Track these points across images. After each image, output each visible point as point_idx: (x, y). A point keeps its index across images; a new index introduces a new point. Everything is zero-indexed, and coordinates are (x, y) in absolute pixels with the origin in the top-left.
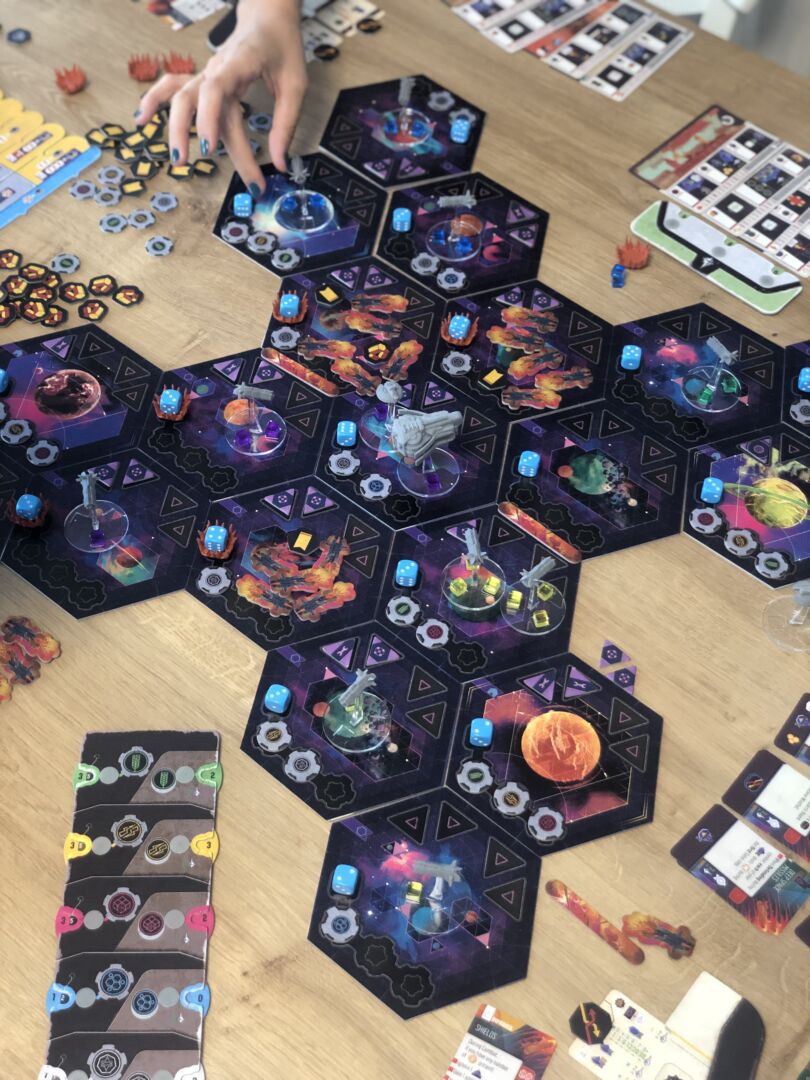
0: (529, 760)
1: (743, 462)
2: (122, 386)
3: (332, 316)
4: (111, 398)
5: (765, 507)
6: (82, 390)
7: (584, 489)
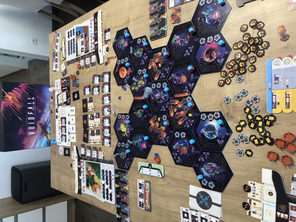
0: (124, 68)
1: (129, 131)
2: (204, 65)
3: (187, 111)
4: (203, 61)
5: (124, 125)
6: (209, 58)
7: (140, 110)
